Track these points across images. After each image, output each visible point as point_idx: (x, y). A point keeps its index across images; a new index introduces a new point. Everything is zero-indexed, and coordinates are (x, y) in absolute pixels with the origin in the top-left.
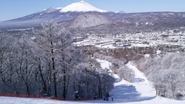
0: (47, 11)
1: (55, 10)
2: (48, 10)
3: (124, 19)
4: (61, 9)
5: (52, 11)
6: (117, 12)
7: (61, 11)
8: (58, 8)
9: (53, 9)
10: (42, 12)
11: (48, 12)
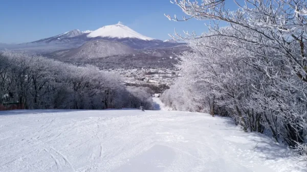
0: (69, 35)
1: (81, 33)
2: (70, 33)
3: (156, 51)
4: (89, 33)
5: (77, 34)
6: (166, 41)
7: (88, 36)
8: (86, 32)
9: (78, 32)
10: (63, 36)
11: (71, 36)
